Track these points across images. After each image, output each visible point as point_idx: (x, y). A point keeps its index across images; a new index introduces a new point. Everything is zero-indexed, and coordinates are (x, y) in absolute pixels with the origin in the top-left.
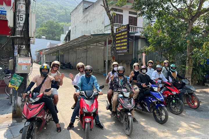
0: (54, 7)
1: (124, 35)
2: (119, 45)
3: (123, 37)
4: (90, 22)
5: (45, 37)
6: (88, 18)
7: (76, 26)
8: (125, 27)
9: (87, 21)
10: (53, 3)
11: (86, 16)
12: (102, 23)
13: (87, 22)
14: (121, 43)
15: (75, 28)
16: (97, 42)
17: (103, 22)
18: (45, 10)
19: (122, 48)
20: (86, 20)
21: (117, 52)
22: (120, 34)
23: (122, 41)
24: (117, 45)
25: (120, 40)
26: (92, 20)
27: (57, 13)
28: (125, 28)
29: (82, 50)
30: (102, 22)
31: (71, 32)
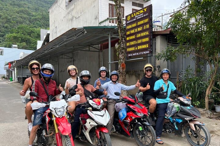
0: (27, 9)
1: (142, 25)
2: (132, 43)
3: (140, 29)
4: (76, 18)
5: (16, 46)
6: (74, 13)
7: (56, 27)
8: (144, 11)
9: (73, 17)
10: (26, 4)
11: (70, 12)
12: (96, 19)
13: (72, 20)
14: (136, 39)
15: (55, 29)
16: (89, 46)
17: (96, 17)
18: (16, 12)
19: (140, 47)
20: (70, 17)
21: (129, 55)
22: (134, 25)
23: (139, 35)
24: (128, 44)
25: (135, 34)
26: (79, 15)
27: (31, 16)
28: (144, 13)
29: (66, 59)
30: (94, 17)
31: (50, 35)
